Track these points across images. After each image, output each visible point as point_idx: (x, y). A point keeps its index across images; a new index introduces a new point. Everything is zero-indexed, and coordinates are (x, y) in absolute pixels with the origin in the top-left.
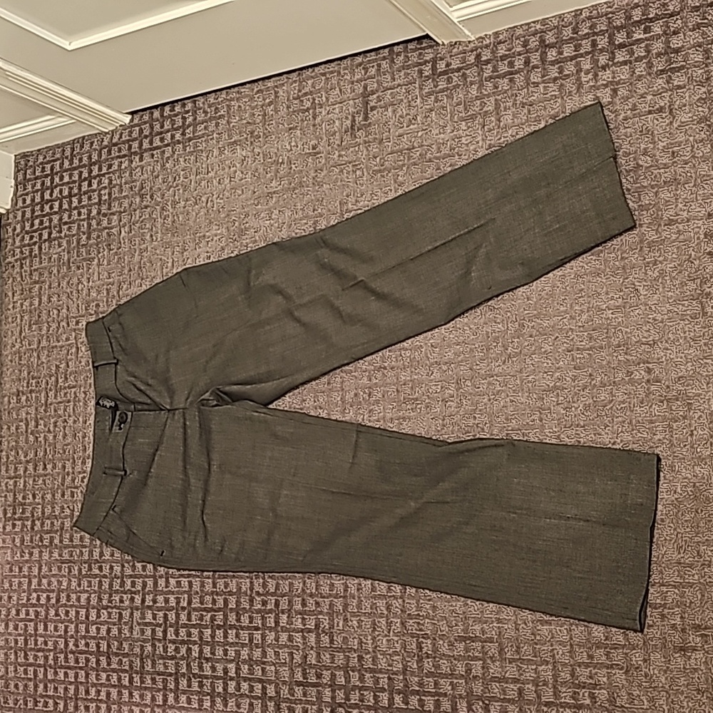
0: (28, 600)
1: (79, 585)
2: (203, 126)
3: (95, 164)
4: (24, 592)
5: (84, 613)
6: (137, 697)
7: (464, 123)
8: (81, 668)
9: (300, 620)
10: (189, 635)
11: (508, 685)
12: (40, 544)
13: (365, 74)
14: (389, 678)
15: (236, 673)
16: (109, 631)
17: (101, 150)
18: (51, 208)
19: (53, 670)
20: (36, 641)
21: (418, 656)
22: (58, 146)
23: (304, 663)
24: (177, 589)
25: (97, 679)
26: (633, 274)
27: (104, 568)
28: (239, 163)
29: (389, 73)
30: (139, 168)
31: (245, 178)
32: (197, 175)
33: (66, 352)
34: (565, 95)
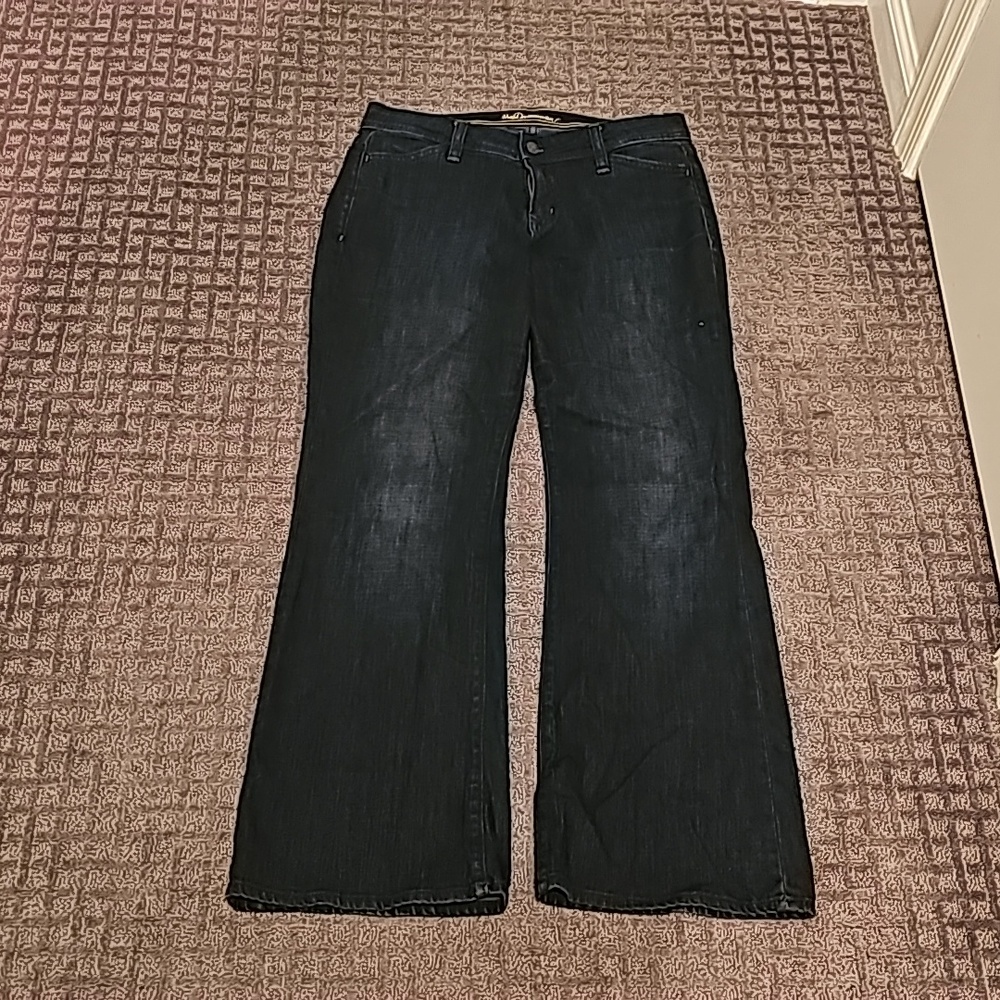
0: (206, 21)
1: (220, 94)
2: (890, 287)
3: (844, 124)
4: (218, 15)
5: (178, 100)
6: (53, 174)
7: (865, 685)
8: (101, 95)
9: (137, 410)
10: (133, 250)
11: (13, 712)
12: (284, 39)
13: (954, 537)
14: (41, 538)
15: (72, 316)
16: (150, 135)
17: (865, 134)
18: (781, 60)
19: (102, 54)
20: (146, 32)
21: (68, 582)
22: (875, 70)
23: (75, 415)
24: (200, 233)
25: (83, 117)
26: (610, 936)
27: (241, 129)
28: (829, 339)
29: (954, 573)
30: (832, 190)
31: (804, 349)
32: (815, 276)
33: (562, 78)
34: (898, 845)
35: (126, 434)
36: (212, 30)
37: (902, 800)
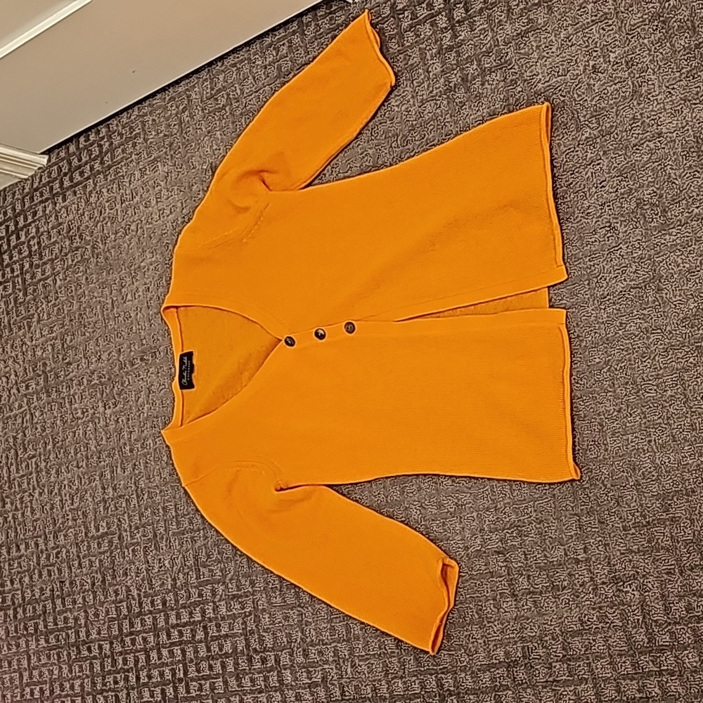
0: (22, 696)
1: (71, 671)
2: (120, 150)
3: (19, 214)
4: (17, 688)
9: (305, 674)
12: (25, 633)
17: (23, 198)
24: (170, 660)
26: (607, 211)
27: (92, 648)
28: (162, 181)
29: (301, 47)
30: (63, 209)
31: (172, 196)
32: (122, 203)
33: (20, 420)
34: (495, 26)
35: (323, 678)
36: (28, 690)
37: (463, 34)
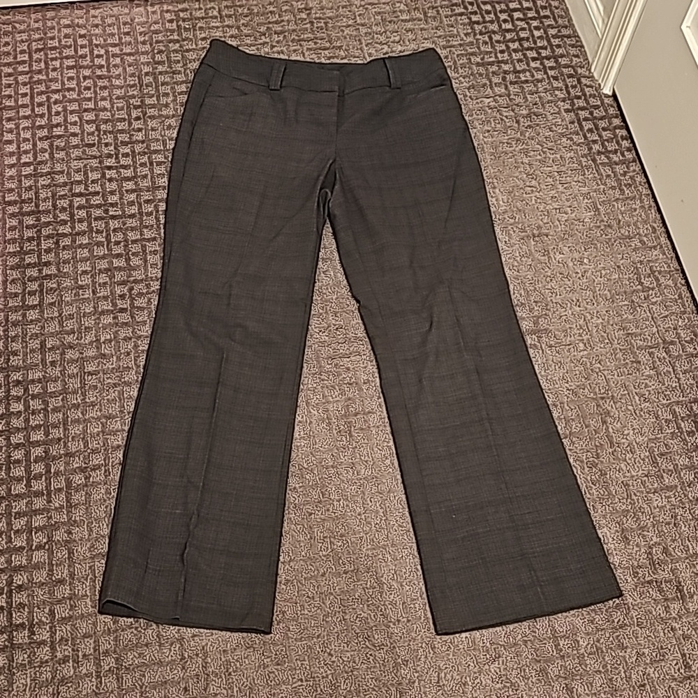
0: (97, 46)
1: (118, 98)
2: (610, 173)
3: (556, 62)
4: (104, 41)
5: (90, 106)
6: (10, 174)
7: (647, 454)
8: (33, 110)
9: (108, 337)
10: (81, 221)
11: (66, 567)
12: (156, 51)
13: (686, 341)
14: (59, 439)
15: (47, 275)
16: (74, 135)
17: (572, 67)
18: (505, 21)
19: (27, 80)
20: (55, 59)
21: (86, 468)
22: (570, 20)
23: (65, 347)
24: (126, 202)
25: (23, 129)
26: (511, 655)
27: (139, 122)
28: (576, 216)
29: (691, 367)
30: (558, 110)
31: (561, 225)
32: (558, 172)
33: (357, 54)
34: (690, 560)
35: (104, 355)
36: (102, 52)
37: (686, 529)
